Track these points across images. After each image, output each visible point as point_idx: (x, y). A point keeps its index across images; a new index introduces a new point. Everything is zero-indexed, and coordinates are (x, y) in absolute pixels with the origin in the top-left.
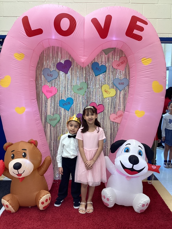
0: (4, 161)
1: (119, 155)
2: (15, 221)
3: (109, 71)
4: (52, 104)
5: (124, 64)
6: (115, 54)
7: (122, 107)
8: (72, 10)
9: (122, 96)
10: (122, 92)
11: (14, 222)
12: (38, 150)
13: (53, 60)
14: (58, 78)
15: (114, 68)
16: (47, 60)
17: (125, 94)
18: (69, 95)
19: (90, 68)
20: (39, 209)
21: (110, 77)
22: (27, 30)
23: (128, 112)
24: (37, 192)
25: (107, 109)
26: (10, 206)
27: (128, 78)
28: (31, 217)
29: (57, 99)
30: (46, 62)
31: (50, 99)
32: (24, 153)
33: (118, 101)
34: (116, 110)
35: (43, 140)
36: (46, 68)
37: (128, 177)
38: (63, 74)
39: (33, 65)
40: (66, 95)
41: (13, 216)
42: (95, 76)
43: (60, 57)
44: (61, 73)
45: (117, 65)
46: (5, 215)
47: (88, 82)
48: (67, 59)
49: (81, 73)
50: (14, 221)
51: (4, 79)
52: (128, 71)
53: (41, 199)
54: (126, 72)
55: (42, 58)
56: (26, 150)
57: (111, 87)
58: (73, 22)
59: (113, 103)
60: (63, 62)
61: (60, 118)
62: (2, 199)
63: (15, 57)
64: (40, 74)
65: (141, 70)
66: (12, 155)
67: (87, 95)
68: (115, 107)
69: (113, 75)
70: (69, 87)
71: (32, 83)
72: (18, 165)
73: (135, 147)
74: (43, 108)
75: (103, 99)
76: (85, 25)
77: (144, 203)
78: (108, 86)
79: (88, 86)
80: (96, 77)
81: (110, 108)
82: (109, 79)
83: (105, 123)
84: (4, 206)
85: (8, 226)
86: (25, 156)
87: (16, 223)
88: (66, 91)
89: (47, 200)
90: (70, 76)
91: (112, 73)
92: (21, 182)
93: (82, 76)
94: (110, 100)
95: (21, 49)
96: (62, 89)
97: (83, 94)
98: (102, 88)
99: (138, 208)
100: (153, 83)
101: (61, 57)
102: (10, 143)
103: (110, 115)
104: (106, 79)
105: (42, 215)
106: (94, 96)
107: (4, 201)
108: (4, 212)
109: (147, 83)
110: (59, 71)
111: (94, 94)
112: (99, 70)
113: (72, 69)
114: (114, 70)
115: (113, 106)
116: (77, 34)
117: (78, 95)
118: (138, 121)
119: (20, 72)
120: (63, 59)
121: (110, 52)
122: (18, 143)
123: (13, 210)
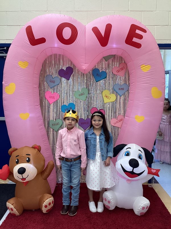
0: (8, 165)
1: (120, 159)
2: (19, 223)
3: (109, 77)
4: (55, 109)
5: (123, 71)
6: (114, 60)
7: (122, 112)
8: (73, 19)
9: (122, 101)
10: (122, 98)
11: (19, 225)
12: (42, 155)
13: (55, 67)
14: (60, 84)
15: (114, 74)
16: (49, 67)
17: (125, 100)
18: (71, 101)
19: (90, 75)
20: (43, 212)
21: (110, 82)
22: (30, 39)
23: (128, 117)
24: (41, 196)
25: (108, 114)
26: (15, 210)
27: (127, 84)
28: (34, 220)
29: (59, 105)
30: (49, 69)
31: (52, 104)
32: (28, 158)
33: (118, 106)
34: (116, 115)
35: (47, 145)
36: (49, 74)
37: (129, 180)
38: (64, 80)
39: (37, 73)
40: (68, 100)
41: (18, 219)
42: (96, 82)
44: (63, 79)
45: (117, 71)
46: (9, 218)
47: (89, 88)
48: (68, 65)
49: (82, 80)
51: (9, 86)
52: (127, 77)
53: (44, 203)
54: (125, 78)
55: (45, 65)
56: (30, 155)
57: (111, 93)
58: (74, 31)
59: (114, 108)
60: (65, 69)
61: (62, 123)
62: (7, 203)
63: (20, 65)
64: (43, 81)
65: (141, 76)
66: (17, 160)
67: (88, 100)
68: (115, 112)
69: (113, 80)
70: (71, 93)
71: (36, 90)
72: (22, 170)
73: (135, 151)
74: (46, 113)
75: (104, 104)
76: (86, 33)
77: (144, 206)
78: (108, 91)
79: (89, 92)
80: (97, 83)
81: (110, 113)
82: (109, 84)
84: (9, 209)
86: (28, 161)
88: (68, 97)
89: (50, 204)
90: (72, 82)
91: (112, 78)
92: (25, 185)
93: (83, 82)
94: (111, 105)
95: (25, 57)
96: (64, 95)
97: (84, 100)
98: (103, 94)
99: (138, 210)
100: (152, 89)
101: (63, 64)
102: (14, 148)
103: (110, 119)
104: (107, 85)
105: (45, 218)
107: (9, 205)
108: (9, 215)
109: (146, 89)
110: (61, 77)
111: (95, 100)
112: (100, 76)
113: (73, 76)
114: (114, 76)
115: (114, 111)
116: (79, 42)
117: (80, 100)
118: (138, 126)
119: (24, 79)
120: (65, 66)
121: (110, 58)
122: (23, 148)
123: (17, 213)
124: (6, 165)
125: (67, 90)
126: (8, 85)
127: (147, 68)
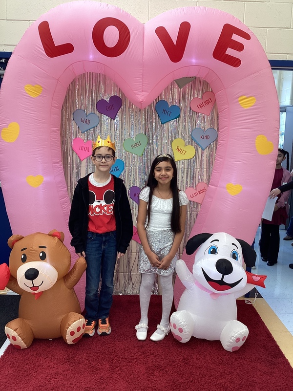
1: (200, 259)
2: (27, 362)
3: (185, 115)
4: (89, 170)
5: (210, 105)
6: (194, 87)
7: (205, 177)
8: (123, 11)
9: (205, 159)
10: (206, 152)
11: (26, 364)
12: (65, 248)
13: (90, 95)
14: (99, 126)
15: (193, 111)
16: (80, 95)
17: (210, 156)
19: (152, 111)
21: (186, 125)
22: (47, 45)
23: (215, 186)
24: (64, 316)
25: (180, 180)
26: (19, 339)
27: (216, 128)
28: (53, 356)
30: (79, 98)
31: (85, 160)
32: (42, 252)
33: (198, 165)
34: (194, 181)
36: (79, 108)
37: (214, 294)
38: (107, 120)
39: (56, 105)
41: (24, 354)
42: (161, 123)
43: (103, 90)
44: (105, 118)
45: (199, 106)
46: (10, 352)
47: (149, 134)
48: (114, 94)
49: (137, 119)
51: (8, 128)
52: (216, 117)
53: (70, 327)
54: (212, 118)
55: (72, 93)
56: (46, 248)
57: (187, 143)
58: (124, 32)
59: (191, 170)
60: (108, 100)
62: (6, 327)
63: (27, 92)
64: (69, 120)
65: (238, 116)
66: (23, 256)
68: (193, 177)
69: (190, 122)
71: (55, 135)
72: (33, 273)
73: (226, 246)
74: (74, 177)
77: (238, 336)
78: (182, 140)
79: (149, 141)
80: (162, 125)
81: (185, 179)
82: (185, 129)
84: (9, 338)
86: (43, 258)
87: (29, 365)
89: (79, 329)
90: (120, 123)
91: (190, 118)
92: (37, 299)
93: (140, 123)
94: (186, 165)
95: (36, 77)
97: (140, 154)
98: (172, 144)
99: (229, 344)
100: (257, 138)
101: (105, 91)
102: (18, 235)
103: (185, 189)
104: (180, 129)
105: (71, 352)
107: (9, 330)
108: (10, 347)
109: (246, 139)
110: (101, 114)
112: (168, 114)
113: (122, 113)
114: (193, 114)
115: (190, 175)
116: (132, 53)
117: (132, 155)
118: (230, 202)
119: (34, 116)
120: (108, 94)
121: (188, 83)
122: (33, 236)
123: (23, 345)
124: (4, 265)
126: (7, 126)
127: (249, 102)
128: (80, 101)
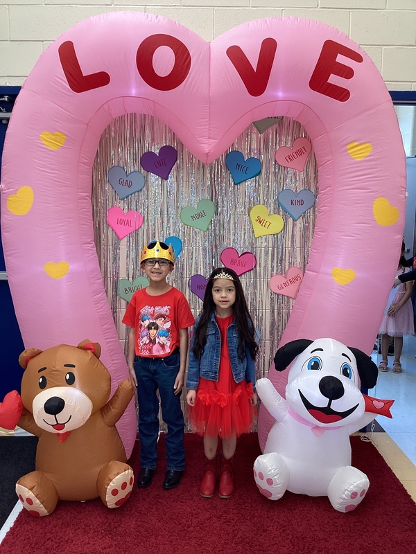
0: (20, 393)
1: (296, 377)
2: (49, 535)
3: (268, 170)
4: (131, 253)
5: (304, 156)
6: (281, 131)
7: (299, 260)
8: (179, 25)
9: (298, 232)
10: (299, 224)
11: (48, 539)
12: (102, 366)
13: (132, 146)
14: (145, 189)
15: (279, 166)
16: (117, 145)
17: (306, 228)
18: (171, 231)
19: (221, 166)
21: (270, 186)
22: (71, 75)
23: (315, 272)
24: (101, 467)
25: (263, 265)
26: (37, 502)
27: (313, 189)
28: (86, 525)
30: (116, 152)
31: (125, 240)
32: (69, 373)
33: (289, 243)
34: (283, 265)
35: (112, 341)
36: (116, 165)
37: (317, 427)
38: (156, 180)
39: (86, 161)
40: (165, 230)
41: (44, 525)
42: (235, 184)
43: (150, 138)
44: (153, 178)
45: (287, 158)
46: (24, 522)
47: (216, 200)
48: (166, 143)
49: (199, 178)
50: (48, 537)
51: (17, 195)
52: (313, 172)
54: (307, 175)
55: (106, 142)
56: (74, 366)
57: (272, 211)
58: (183, 56)
59: (278, 249)
60: (157, 152)
62: (17, 485)
63: (44, 142)
64: (102, 181)
65: (346, 171)
66: (41, 380)
68: (281, 260)
69: (276, 181)
70: (172, 211)
71: (84, 203)
72: (56, 404)
73: (333, 357)
74: (110, 264)
75: (253, 239)
76: (212, 61)
77: (355, 490)
78: (264, 207)
79: (217, 209)
80: (236, 186)
81: (270, 262)
82: (268, 191)
83: (258, 297)
84: (22, 500)
85: (33, 548)
86: (71, 382)
87: (52, 541)
88: (165, 221)
89: (124, 486)
90: (174, 185)
91: (275, 176)
92: (62, 442)
93: (203, 185)
94: (270, 242)
95: (56, 121)
96: (154, 217)
97: (205, 229)
98: (251, 214)
99: (341, 500)
100: (375, 202)
101: (153, 140)
102: (34, 349)
103: (269, 277)
104: (261, 192)
105: (113, 520)
106: (232, 232)
107: (22, 489)
108: (23, 514)
109: (359, 203)
110: (148, 172)
111: (231, 228)
112: (244, 171)
113: (178, 169)
114: (279, 170)
115: (277, 257)
116: (193, 85)
118: (338, 294)
119: (54, 177)
120: (157, 144)
121: (271, 126)
122: (55, 350)
123: (43, 511)
124: (14, 393)
125: (162, 205)
126: (15, 192)
127: (362, 151)
128: (116, 154)
